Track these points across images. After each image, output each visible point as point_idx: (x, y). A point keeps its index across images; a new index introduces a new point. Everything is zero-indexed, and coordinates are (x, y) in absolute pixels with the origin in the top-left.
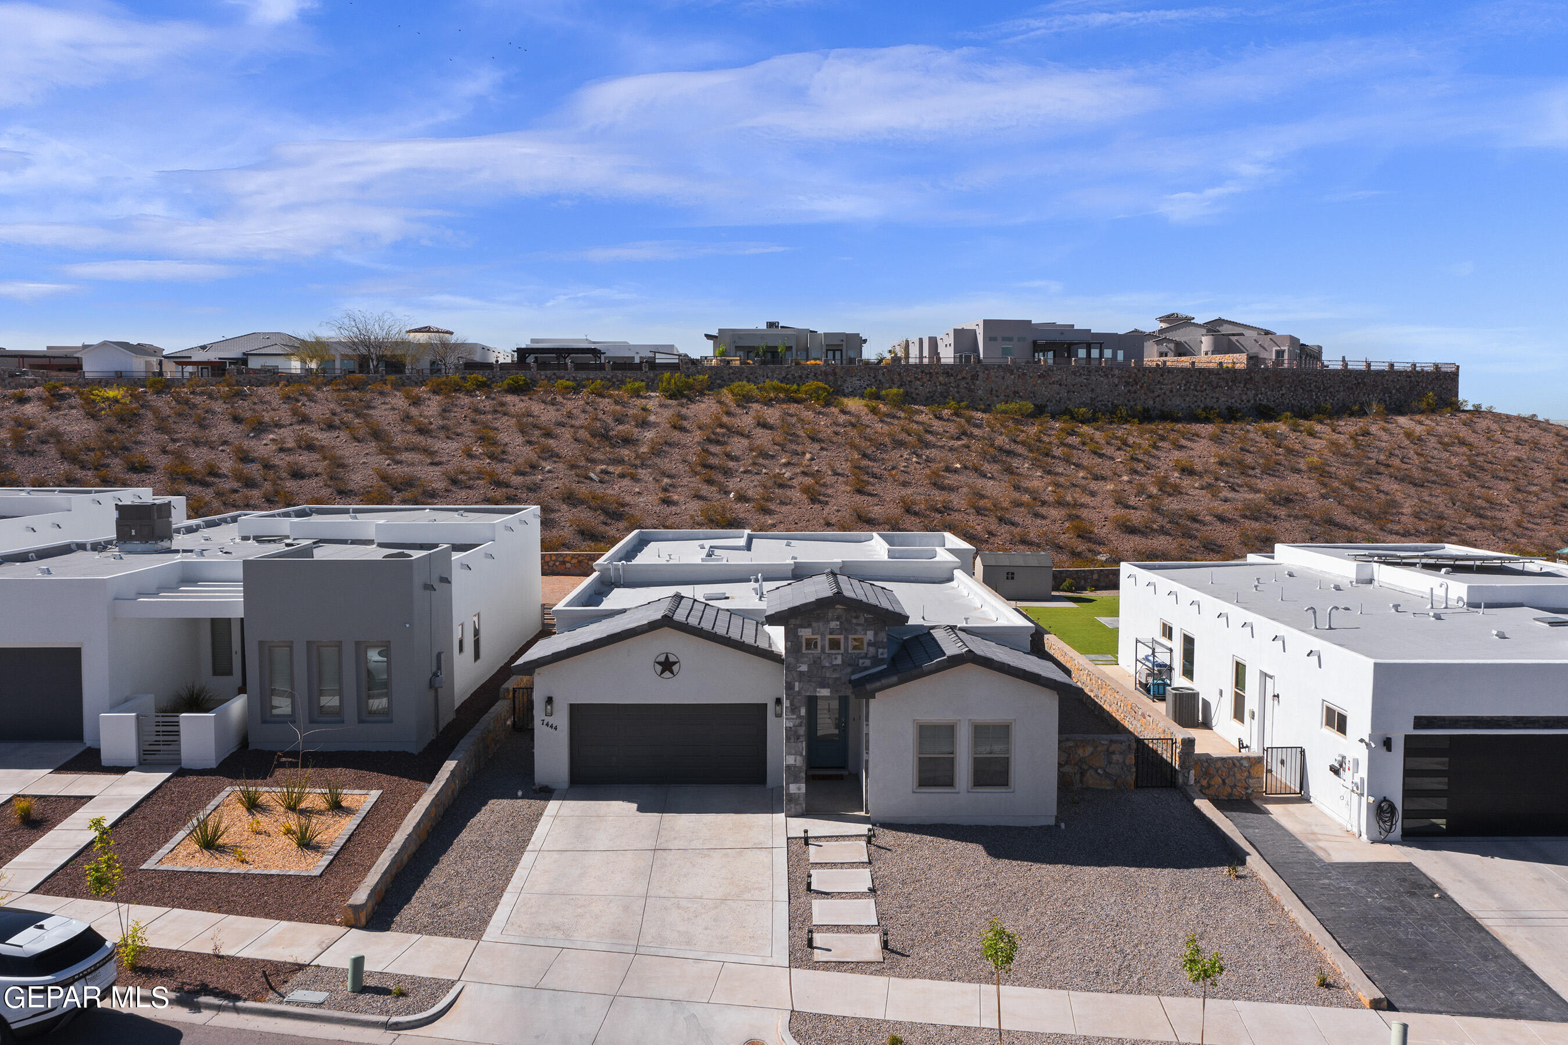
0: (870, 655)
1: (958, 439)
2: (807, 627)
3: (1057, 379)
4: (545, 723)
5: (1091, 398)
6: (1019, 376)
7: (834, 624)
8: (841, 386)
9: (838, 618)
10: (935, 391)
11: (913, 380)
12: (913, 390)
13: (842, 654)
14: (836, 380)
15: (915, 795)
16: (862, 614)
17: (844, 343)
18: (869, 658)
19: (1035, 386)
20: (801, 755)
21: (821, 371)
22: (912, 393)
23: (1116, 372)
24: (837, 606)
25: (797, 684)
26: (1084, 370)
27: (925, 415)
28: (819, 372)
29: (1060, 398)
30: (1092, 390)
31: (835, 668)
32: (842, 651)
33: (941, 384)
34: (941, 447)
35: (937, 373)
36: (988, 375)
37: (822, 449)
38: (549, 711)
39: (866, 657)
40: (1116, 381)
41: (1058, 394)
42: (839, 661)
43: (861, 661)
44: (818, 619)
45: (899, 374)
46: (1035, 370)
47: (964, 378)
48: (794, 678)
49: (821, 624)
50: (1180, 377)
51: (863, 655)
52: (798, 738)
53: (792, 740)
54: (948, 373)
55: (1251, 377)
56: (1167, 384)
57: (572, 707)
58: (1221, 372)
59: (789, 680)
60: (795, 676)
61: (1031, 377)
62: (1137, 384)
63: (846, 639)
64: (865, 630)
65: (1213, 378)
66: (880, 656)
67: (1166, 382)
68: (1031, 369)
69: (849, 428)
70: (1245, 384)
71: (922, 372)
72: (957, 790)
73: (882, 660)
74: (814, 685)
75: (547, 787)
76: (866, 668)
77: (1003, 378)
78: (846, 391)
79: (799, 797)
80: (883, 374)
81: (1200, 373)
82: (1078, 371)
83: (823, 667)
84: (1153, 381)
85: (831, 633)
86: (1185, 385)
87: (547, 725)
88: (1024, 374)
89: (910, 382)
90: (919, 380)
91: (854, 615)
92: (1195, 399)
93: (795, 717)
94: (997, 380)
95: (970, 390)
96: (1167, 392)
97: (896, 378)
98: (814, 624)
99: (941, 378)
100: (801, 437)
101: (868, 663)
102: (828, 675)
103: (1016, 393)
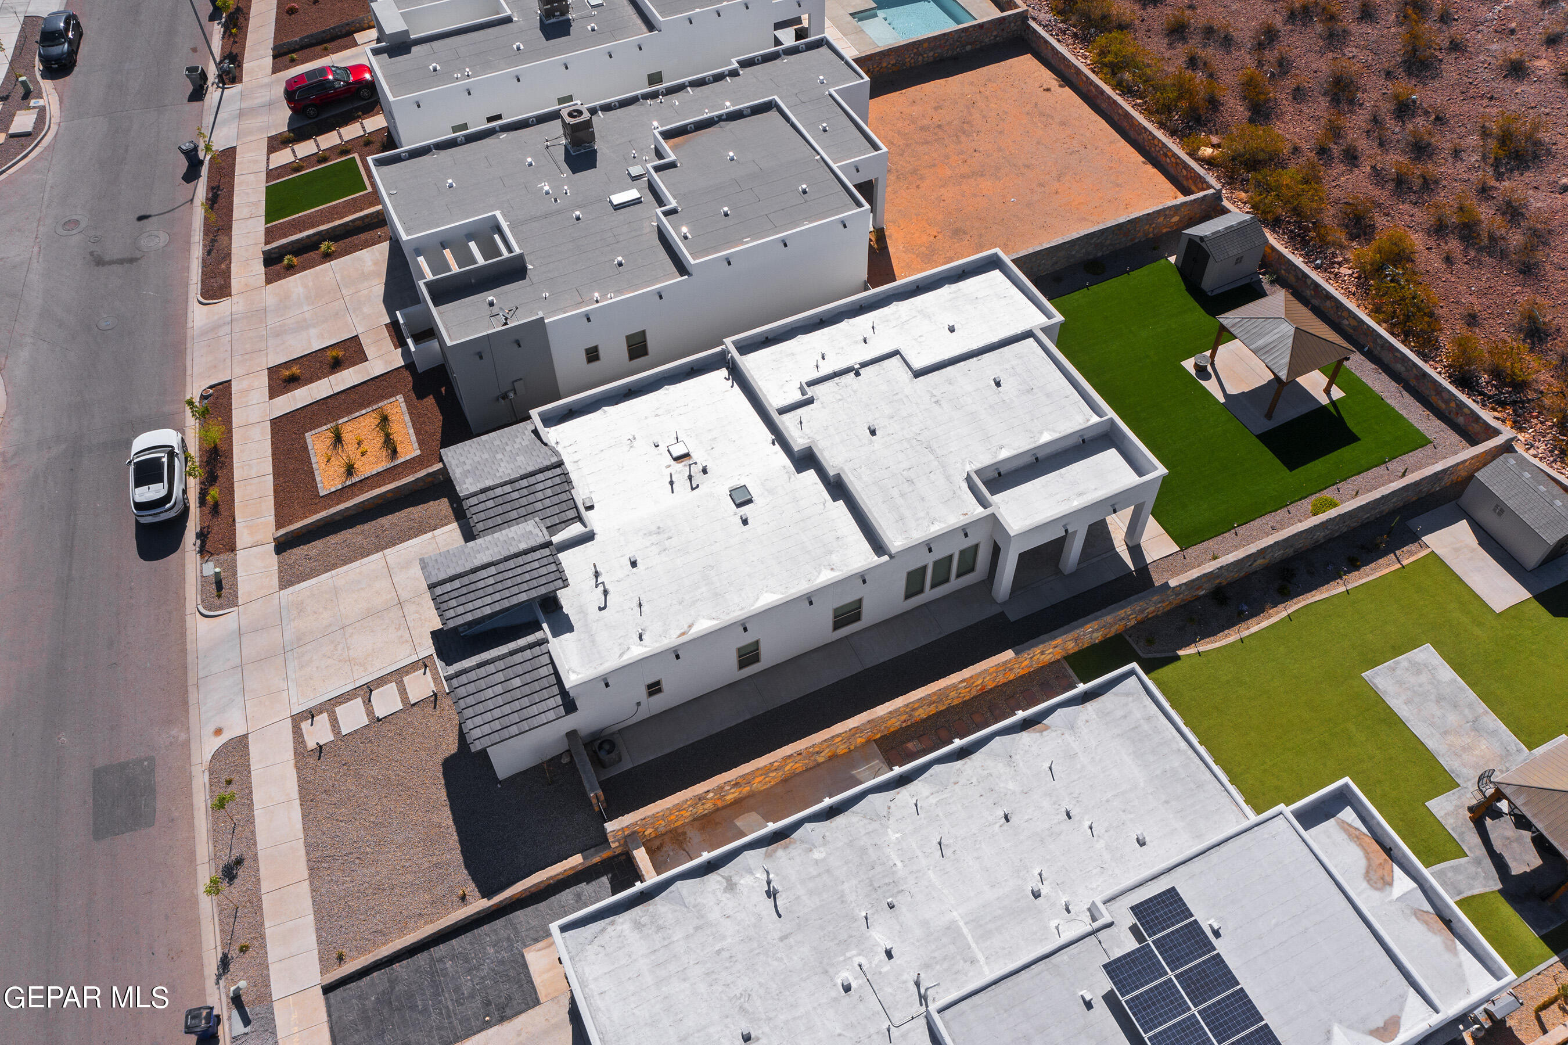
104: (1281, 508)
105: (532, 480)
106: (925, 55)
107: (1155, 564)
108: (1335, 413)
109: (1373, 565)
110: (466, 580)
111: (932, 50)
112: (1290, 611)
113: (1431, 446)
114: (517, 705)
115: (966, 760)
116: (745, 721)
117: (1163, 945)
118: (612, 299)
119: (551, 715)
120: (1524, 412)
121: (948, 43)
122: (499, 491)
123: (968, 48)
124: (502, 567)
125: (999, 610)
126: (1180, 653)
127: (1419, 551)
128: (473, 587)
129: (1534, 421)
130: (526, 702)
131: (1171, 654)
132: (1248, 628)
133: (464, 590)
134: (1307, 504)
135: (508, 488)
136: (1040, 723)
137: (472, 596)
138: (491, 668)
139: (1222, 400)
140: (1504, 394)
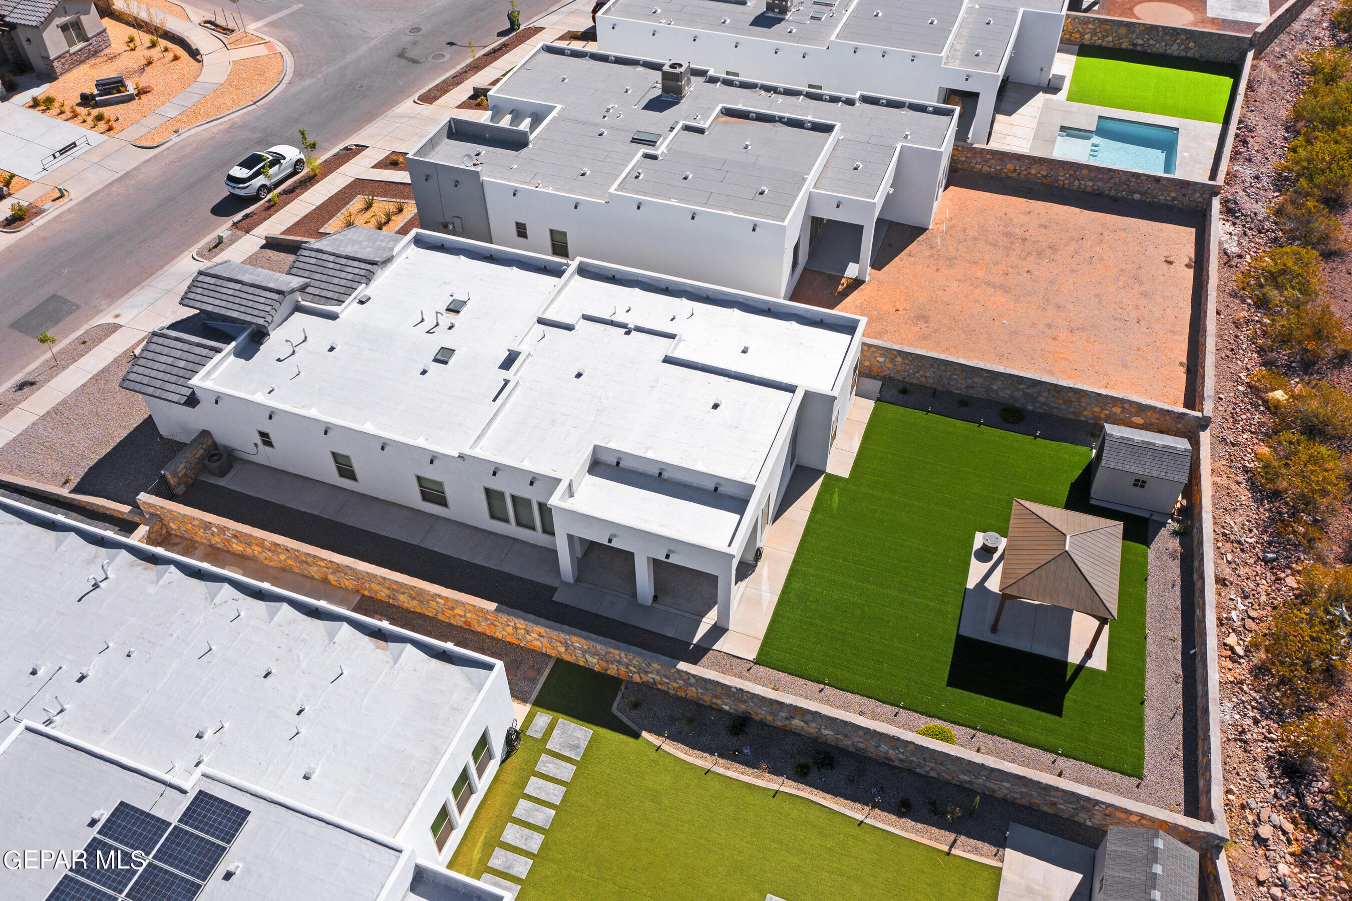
104: (892, 705)
105: (350, 262)
106: (1083, 182)
107: (718, 653)
108: (1068, 677)
109: (920, 826)
110: (219, 282)
111: (1091, 180)
112: (783, 789)
113: (1135, 781)
114: (167, 377)
115: (309, 619)
116: (312, 514)
117: (177, 836)
118: (550, 190)
119: (176, 398)
120: (1328, 851)
121: (1112, 181)
122: (325, 257)
123: (1137, 196)
124: (245, 288)
125: (555, 583)
126: (645, 734)
127: (988, 857)
128: (218, 289)
129: (1329, 868)
130: (173, 379)
131: (635, 727)
132: (728, 769)
133: (212, 287)
134: (925, 722)
135: (331, 258)
136: (386, 641)
137: (212, 294)
138: (179, 345)
139: (971, 584)
140: (1329, 817)
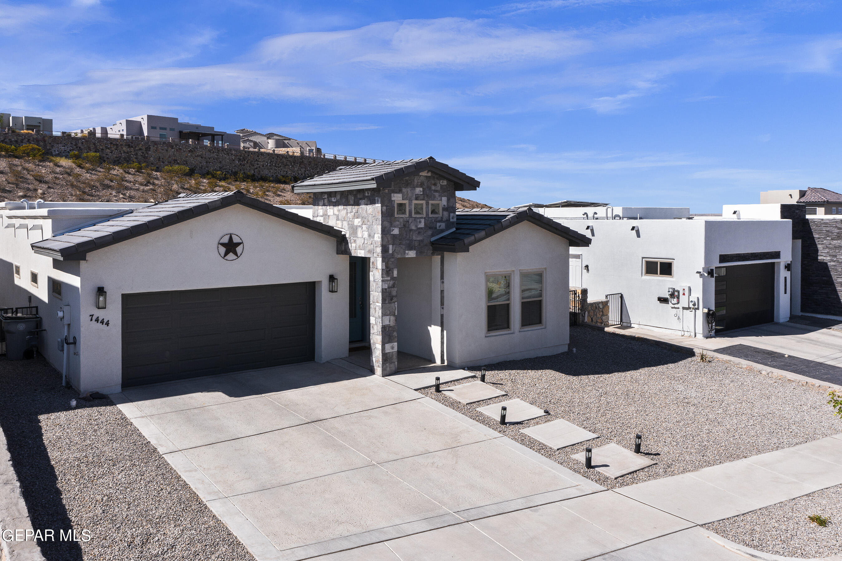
0: (444, 219)
1: (146, 185)
2: (399, 193)
3: (200, 154)
4: (94, 318)
5: (220, 167)
6: (177, 150)
7: (419, 190)
8: (50, 149)
9: (421, 185)
10: (121, 157)
11: (104, 148)
12: (104, 155)
13: (425, 218)
14: (45, 146)
15: (487, 339)
16: (438, 182)
17: (41, 125)
18: (444, 222)
19: (187, 157)
20: (394, 315)
21: (33, 138)
22: (103, 157)
23: (233, 152)
24: (421, 174)
25: (391, 247)
26: (215, 149)
27: (117, 171)
28: (32, 139)
29: (202, 166)
30: (220, 162)
31: (419, 231)
32: (424, 216)
33: (124, 152)
34: (136, 189)
35: (122, 145)
36: (157, 148)
37: (49, 187)
38: (101, 305)
39: (441, 221)
40: (233, 157)
41: (201, 163)
42: (422, 225)
43: (438, 224)
44: (407, 185)
45: (94, 144)
46: (187, 147)
47: (140, 149)
48: (388, 241)
49: (409, 189)
50: (268, 158)
51: (439, 219)
52: (392, 299)
53: (387, 302)
54: (129, 145)
55: (303, 161)
56: (261, 162)
57: (125, 297)
58: (288, 157)
59: (385, 243)
60: (389, 238)
61: (184, 151)
62: (245, 160)
63: (427, 204)
64: (441, 196)
65: (284, 160)
66: (451, 220)
67: (260, 160)
68: (184, 147)
69: (65, 176)
70: (300, 165)
71: (111, 143)
72: (512, 332)
73: (453, 223)
74: (404, 247)
75: (97, 393)
76: (442, 231)
77: (167, 151)
78: (54, 154)
79: (392, 356)
80: (82, 143)
81: (278, 156)
82: (212, 149)
83: (411, 230)
84: (254, 159)
85: (417, 199)
86: (270, 163)
87: (97, 320)
88: (180, 149)
89: (102, 149)
90: (109, 149)
91: (433, 182)
92: (275, 171)
93: (389, 278)
94: (163, 151)
95: (145, 157)
96: (261, 166)
97: (92, 147)
98: (404, 190)
99: (124, 149)
100: (29, 179)
101: (443, 225)
102: (414, 238)
103: (175, 161)
